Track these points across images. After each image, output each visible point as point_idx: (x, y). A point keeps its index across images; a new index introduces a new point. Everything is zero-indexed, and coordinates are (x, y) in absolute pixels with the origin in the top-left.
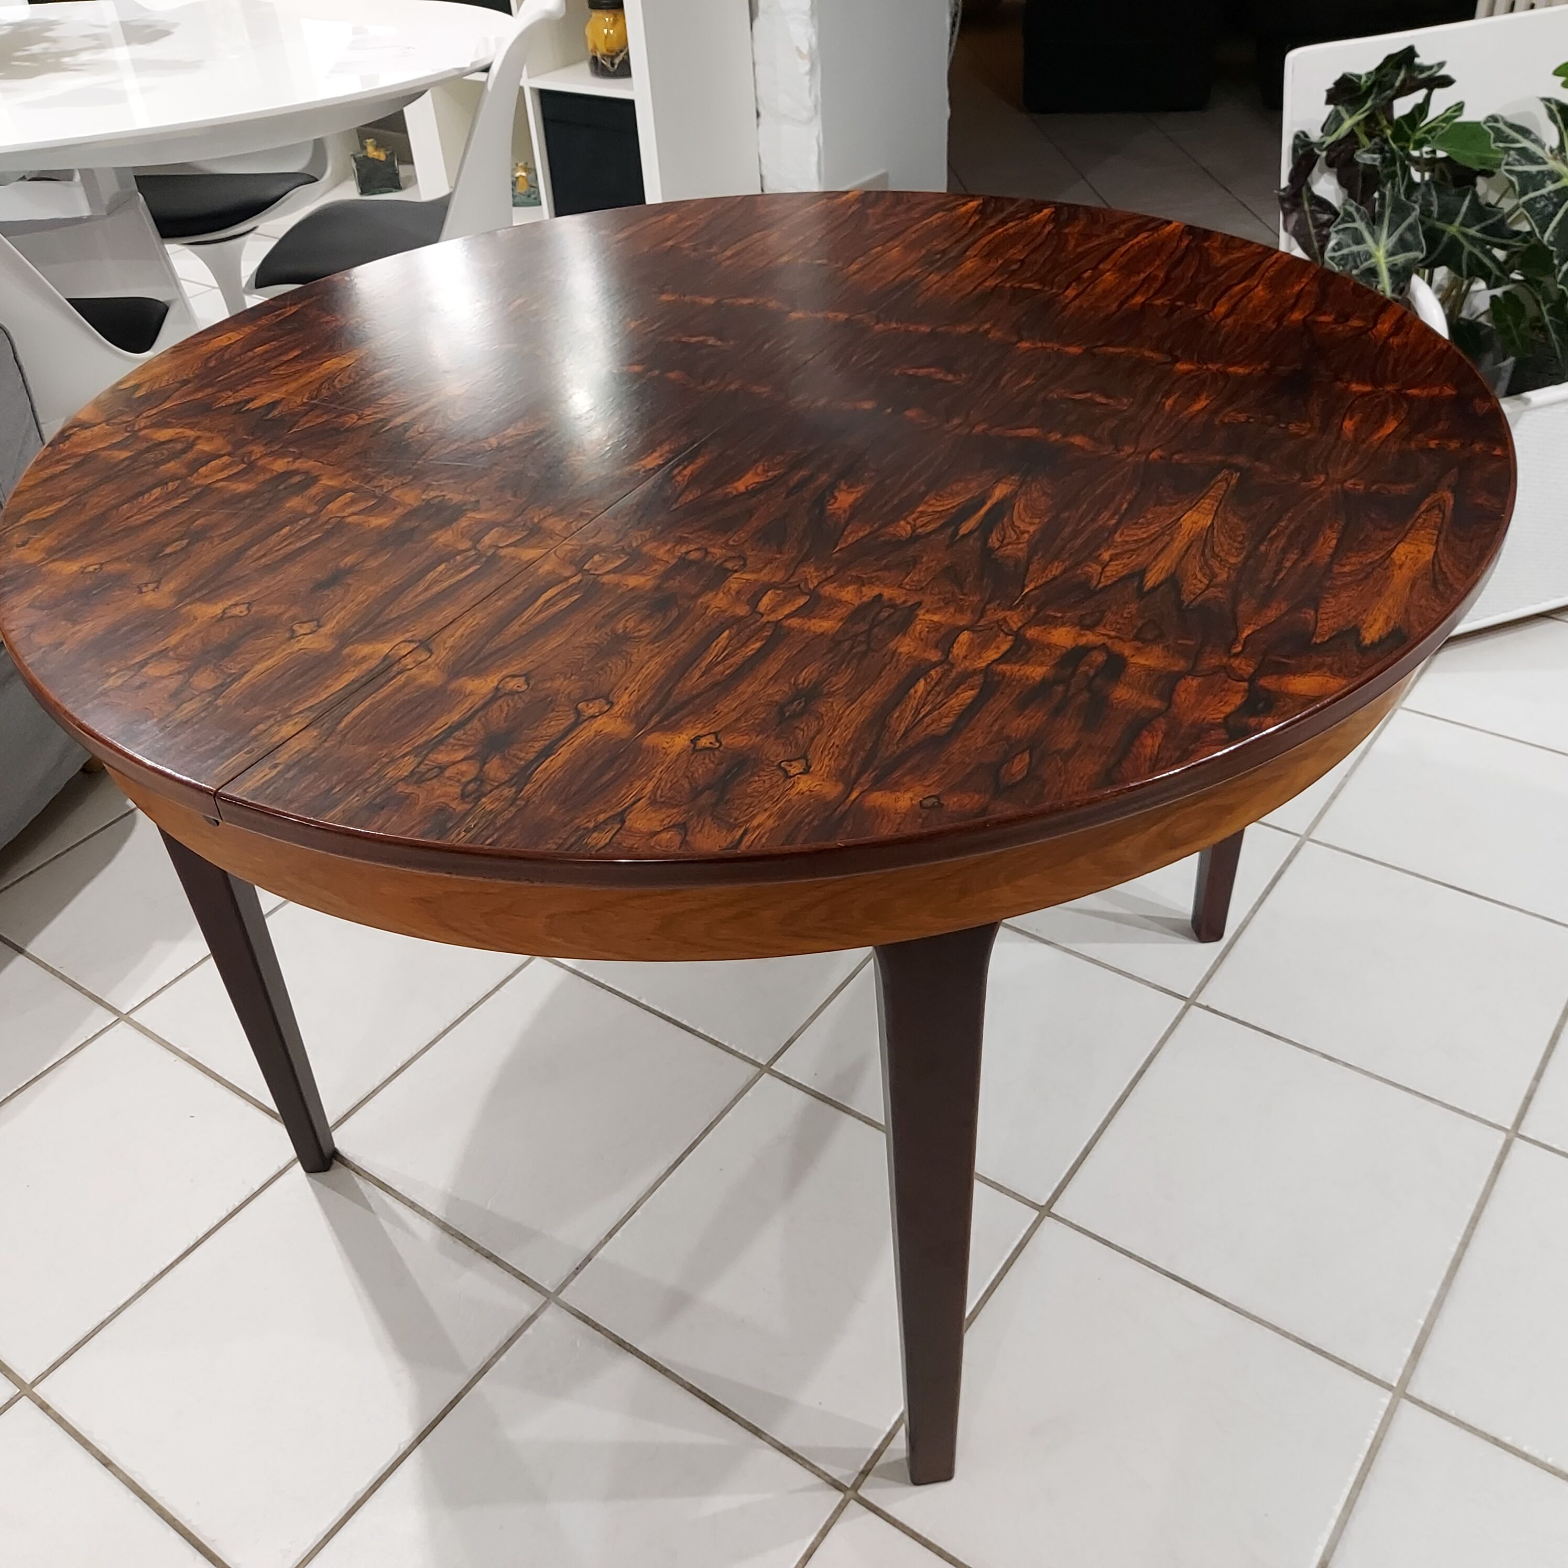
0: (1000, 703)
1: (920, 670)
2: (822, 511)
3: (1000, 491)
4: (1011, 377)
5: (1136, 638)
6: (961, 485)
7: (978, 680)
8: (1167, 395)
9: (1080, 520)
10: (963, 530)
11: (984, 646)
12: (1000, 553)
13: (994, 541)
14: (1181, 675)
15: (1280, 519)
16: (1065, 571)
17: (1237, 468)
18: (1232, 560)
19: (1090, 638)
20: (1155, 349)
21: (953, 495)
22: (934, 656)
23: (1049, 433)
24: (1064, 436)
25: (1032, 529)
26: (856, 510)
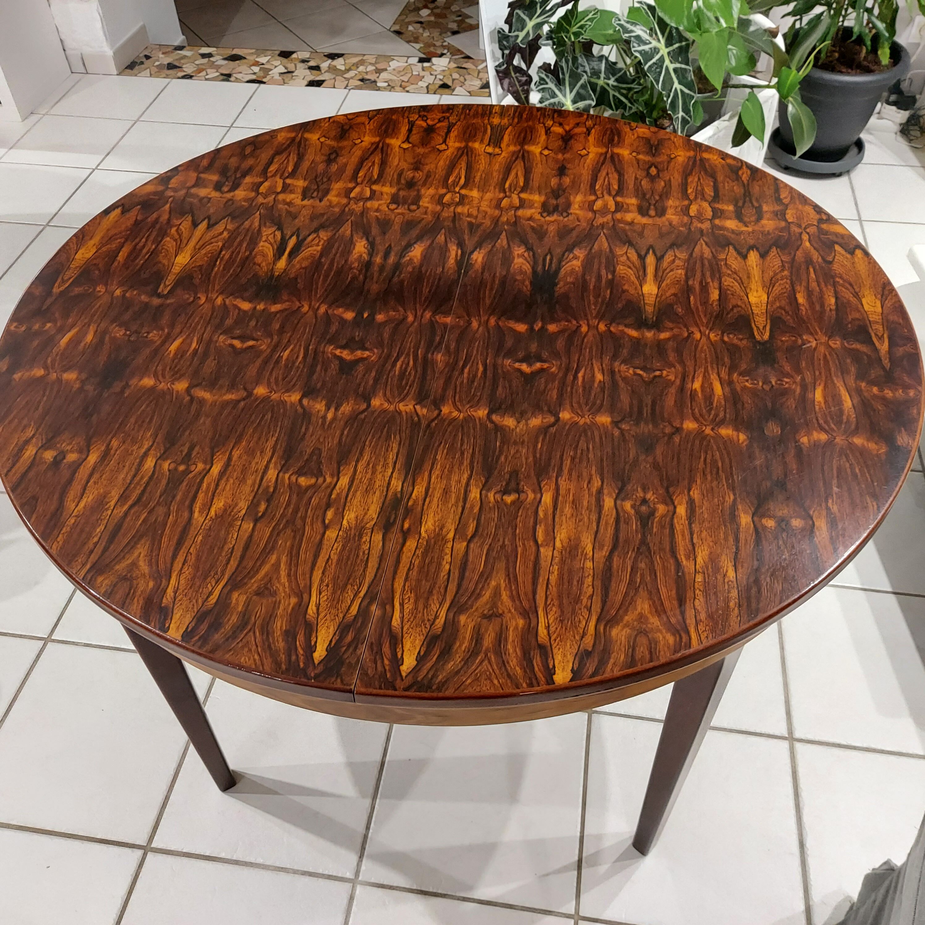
0: (260, 168)
1: (292, 175)
2: (367, 239)
3: (282, 264)
4: (297, 357)
5: (210, 199)
6: (303, 266)
7: (269, 174)
8: (196, 351)
9: (239, 252)
10: (294, 238)
11: (270, 188)
12: (274, 229)
13: (278, 234)
14: (193, 186)
15: (143, 264)
16: (243, 224)
17: (159, 296)
18: (168, 239)
19: (229, 195)
20: (202, 402)
21: (306, 258)
22: (288, 181)
23: (264, 309)
24: (255, 308)
25: (262, 244)
26: (351, 243)
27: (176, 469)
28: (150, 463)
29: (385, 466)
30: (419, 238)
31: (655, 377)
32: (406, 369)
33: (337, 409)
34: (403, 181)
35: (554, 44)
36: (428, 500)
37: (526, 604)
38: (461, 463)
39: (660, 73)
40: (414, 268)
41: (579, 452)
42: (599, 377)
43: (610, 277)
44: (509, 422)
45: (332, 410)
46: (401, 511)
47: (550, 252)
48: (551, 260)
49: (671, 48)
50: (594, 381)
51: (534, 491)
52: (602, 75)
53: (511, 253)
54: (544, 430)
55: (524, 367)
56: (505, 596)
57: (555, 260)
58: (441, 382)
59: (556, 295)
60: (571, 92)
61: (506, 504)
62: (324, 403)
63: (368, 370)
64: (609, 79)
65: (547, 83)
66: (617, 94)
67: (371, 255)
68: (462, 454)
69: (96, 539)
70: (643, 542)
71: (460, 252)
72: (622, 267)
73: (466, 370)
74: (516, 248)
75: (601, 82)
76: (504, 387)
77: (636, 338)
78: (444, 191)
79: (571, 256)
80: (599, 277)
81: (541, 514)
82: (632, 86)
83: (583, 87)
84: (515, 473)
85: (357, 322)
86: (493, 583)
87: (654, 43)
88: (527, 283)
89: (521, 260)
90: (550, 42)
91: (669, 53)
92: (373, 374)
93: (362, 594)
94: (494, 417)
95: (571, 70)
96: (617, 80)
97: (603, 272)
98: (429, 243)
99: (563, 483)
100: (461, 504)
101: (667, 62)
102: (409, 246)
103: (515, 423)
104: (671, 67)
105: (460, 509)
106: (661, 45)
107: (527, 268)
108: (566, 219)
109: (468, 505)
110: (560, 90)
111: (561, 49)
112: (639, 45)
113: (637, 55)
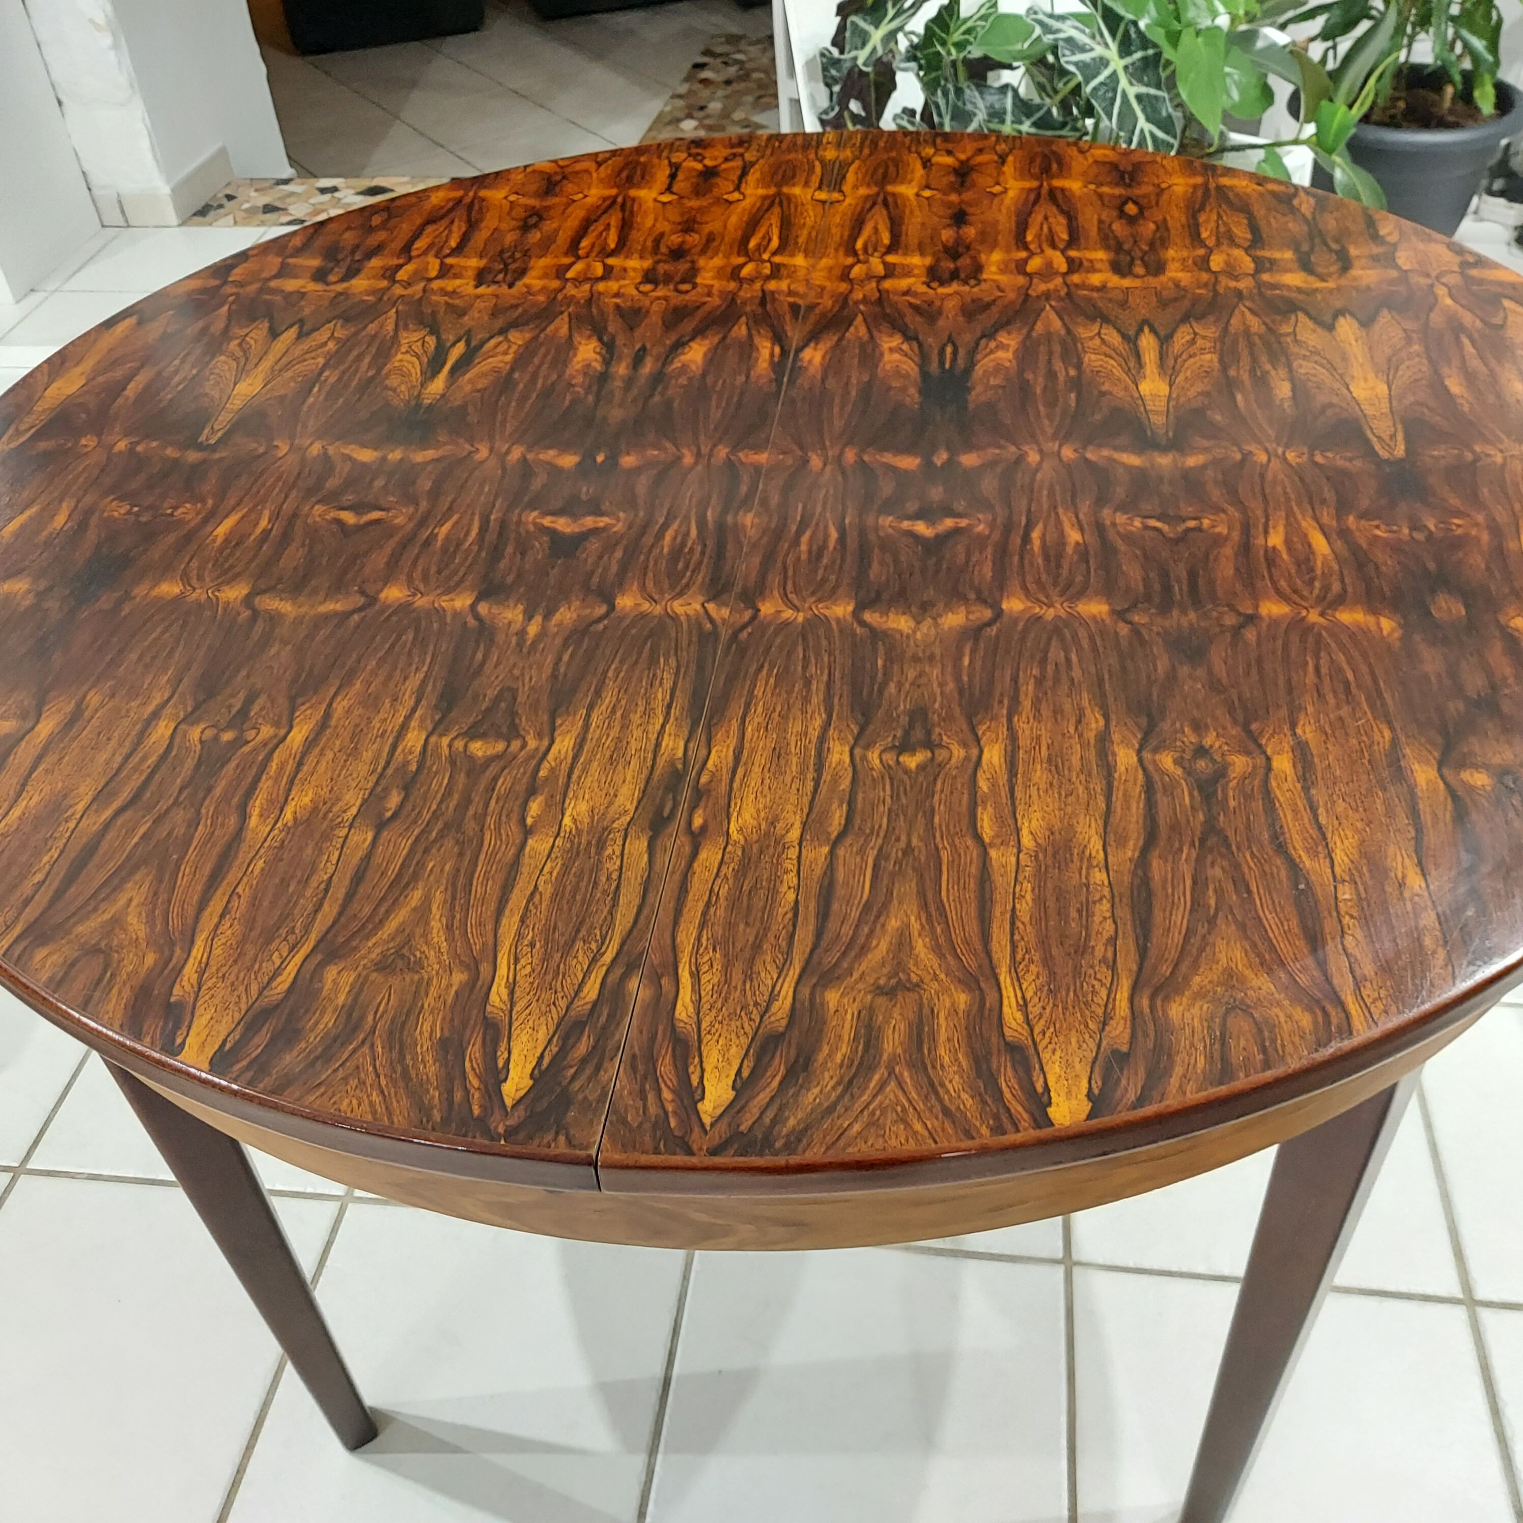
0: (398, 244)
1: (458, 250)
2: (600, 339)
3: (438, 385)
4: (467, 534)
5: (304, 294)
6: (479, 386)
7: (414, 253)
8: (266, 533)
9: (356, 371)
10: (461, 345)
11: (416, 272)
12: (423, 333)
13: (431, 341)
14: (275, 277)
15: (173, 399)
16: (365, 327)
17: (200, 447)
18: (223, 358)
19: (340, 287)
20: (274, 619)
21: (484, 375)
22: (449, 261)
23: (402, 460)
24: (384, 459)
25: (399, 356)
26: (570, 345)
27: (216, 738)
28: (162, 730)
29: (648, 713)
30: (698, 333)
31: (1189, 530)
32: (683, 544)
33: (547, 617)
34: (663, 249)
35: (921, 68)
36: (740, 771)
37: (971, 963)
38: (806, 700)
39: (1114, 99)
40: (690, 379)
41: (1050, 669)
42: (1074, 536)
43: (1072, 372)
44: (901, 623)
45: (538, 619)
46: (686, 794)
47: (950, 340)
48: (955, 353)
49: (1128, 60)
50: (1064, 544)
51: (964, 744)
52: (1009, 118)
53: (876, 346)
54: (975, 632)
55: (921, 528)
56: (921, 947)
57: (962, 352)
58: (756, 560)
59: (971, 406)
61: (907, 771)
62: (521, 607)
63: (609, 547)
64: (1021, 123)
67: (607, 362)
68: (808, 683)
69: (39, 877)
70: (1210, 828)
71: (777, 350)
72: (1093, 357)
73: (805, 539)
74: (886, 339)
75: (1007, 128)
76: (882, 563)
77: (1138, 468)
78: (741, 260)
79: (992, 344)
80: (1051, 375)
81: (984, 785)
84: (920, 714)
85: (585, 469)
86: (894, 923)
87: (1099, 51)
88: (912, 391)
89: (896, 356)
90: (913, 65)
91: (1126, 68)
92: (619, 554)
93: (608, 957)
94: (868, 616)
95: (955, 107)
96: (1035, 124)
97: (1058, 365)
98: (716, 340)
99: (1024, 727)
100: (810, 775)
101: (1123, 82)
102: (679, 345)
103: (912, 624)
104: (1132, 91)
105: (810, 785)
106: (1112, 52)
107: (910, 367)
108: (975, 290)
109: (826, 777)
111: (934, 75)
112: (1073, 53)
113: (1072, 68)
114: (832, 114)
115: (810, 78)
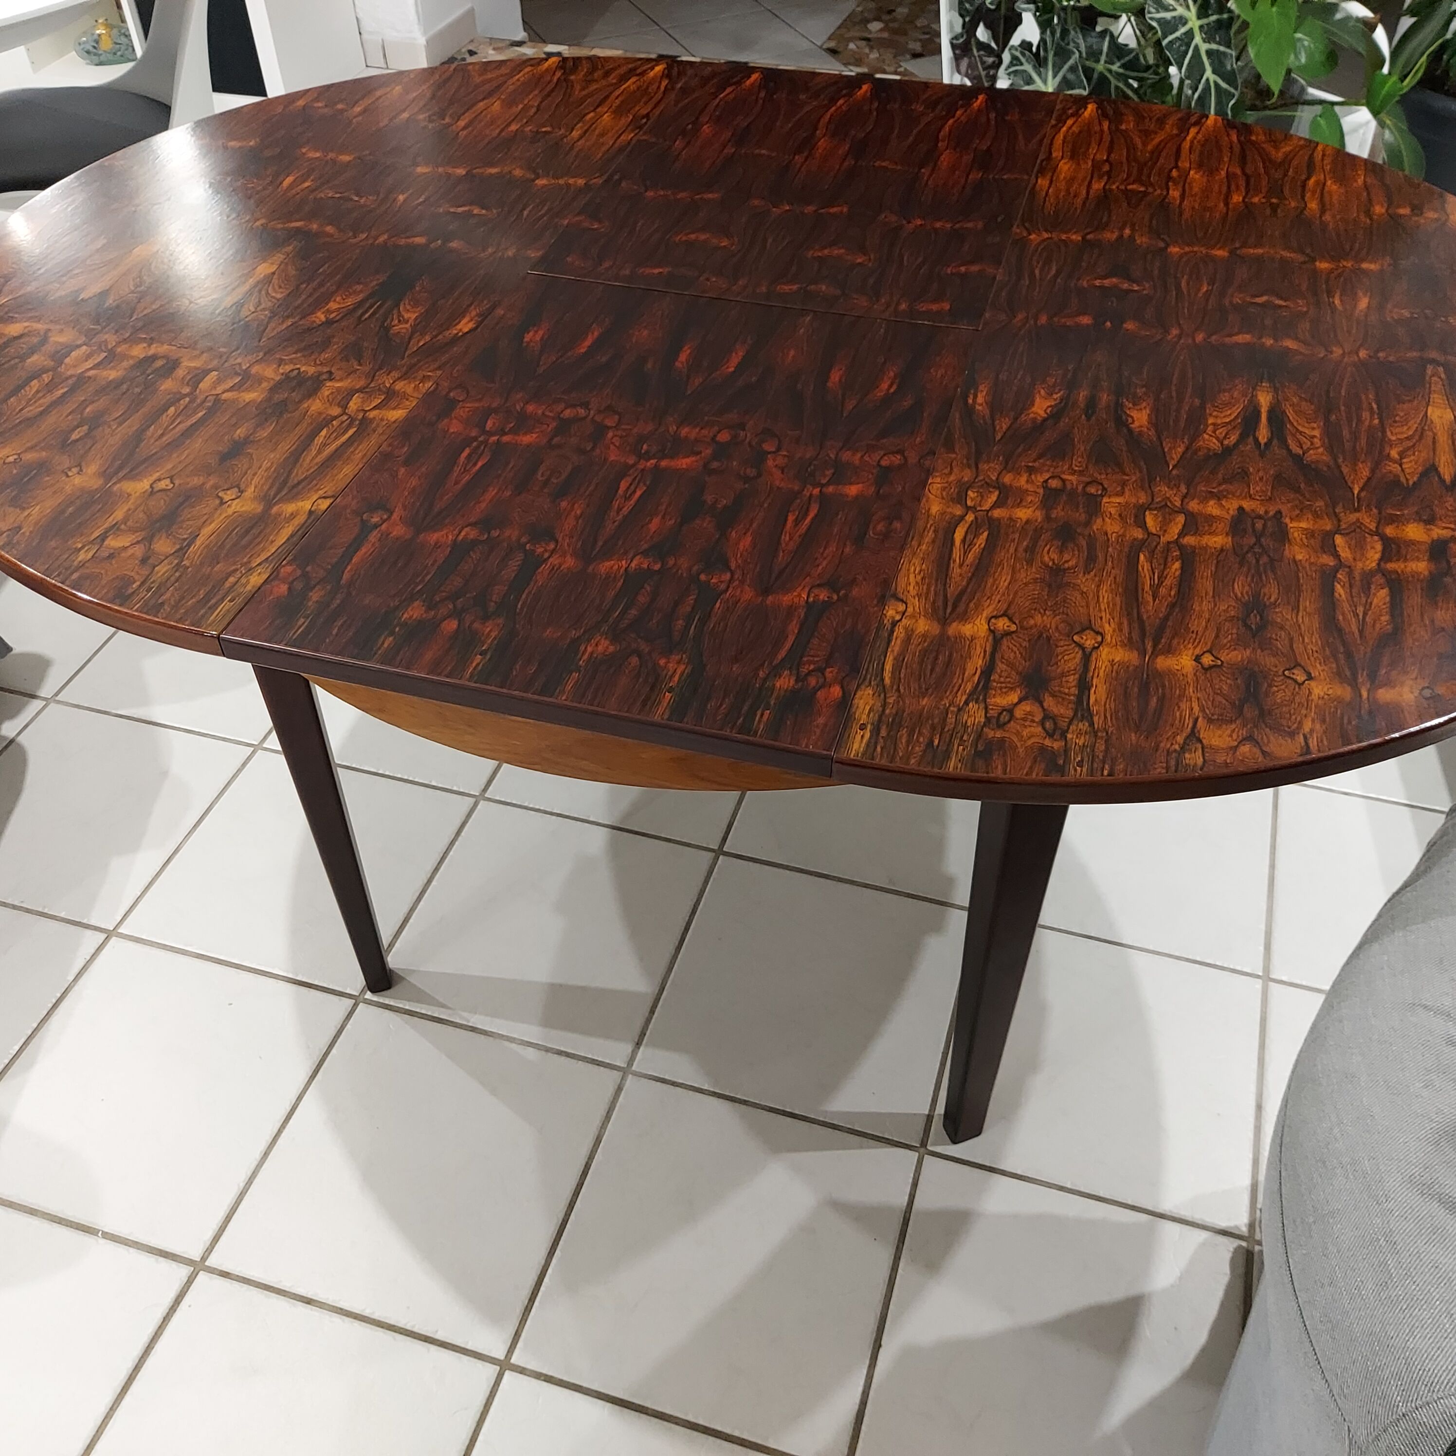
35: (1037, 9)
39: (1186, 53)
49: (1205, 21)
52: (1103, 58)
60: (1054, 76)
64: (1113, 63)
65: (1022, 64)
66: (1121, 85)
75: (1100, 67)
82: (1145, 75)
83: (1073, 69)
87: (1180, 11)
90: (1033, 7)
91: (1201, 27)
95: (1058, 44)
96: (1123, 66)
101: (1198, 39)
104: (1204, 47)
106: (1192, 14)
110: (1040, 75)
111: (1046, 17)
112: (1158, 12)
113: (1154, 24)
114: (961, 40)
115: (951, 8)
